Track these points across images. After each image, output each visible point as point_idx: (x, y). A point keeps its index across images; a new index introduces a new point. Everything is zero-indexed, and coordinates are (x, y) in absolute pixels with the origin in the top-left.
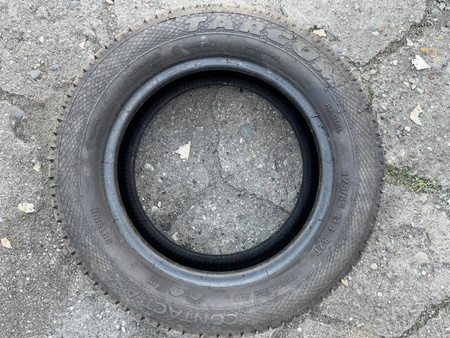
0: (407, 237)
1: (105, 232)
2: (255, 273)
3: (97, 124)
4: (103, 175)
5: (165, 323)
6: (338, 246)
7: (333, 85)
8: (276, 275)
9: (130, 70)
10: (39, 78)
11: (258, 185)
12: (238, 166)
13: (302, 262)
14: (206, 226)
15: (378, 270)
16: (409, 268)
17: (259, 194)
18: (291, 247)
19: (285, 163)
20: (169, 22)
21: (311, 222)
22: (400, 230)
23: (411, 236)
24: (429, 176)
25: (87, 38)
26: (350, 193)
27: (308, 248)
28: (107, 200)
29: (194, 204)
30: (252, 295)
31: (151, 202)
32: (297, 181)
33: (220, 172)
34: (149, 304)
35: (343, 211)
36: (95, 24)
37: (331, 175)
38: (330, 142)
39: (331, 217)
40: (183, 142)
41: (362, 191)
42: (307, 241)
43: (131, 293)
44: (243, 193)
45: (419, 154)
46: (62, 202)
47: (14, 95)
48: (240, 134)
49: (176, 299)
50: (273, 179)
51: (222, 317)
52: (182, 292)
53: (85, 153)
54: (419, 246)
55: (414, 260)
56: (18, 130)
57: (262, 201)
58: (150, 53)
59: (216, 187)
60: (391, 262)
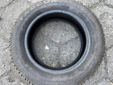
0: (104, 17)
1: (48, 77)
2: (87, 50)
3: (23, 57)
4: (35, 66)
5: (82, 82)
6: (95, 27)
7: (58, 2)
8: (91, 46)
9: (18, 40)
10: (5, 66)
11: (67, 38)
12: (59, 39)
13: (92, 38)
14: (67, 57)
15: (106, 28)
16: (111, 22)
17: (69, 40)
18: (87, 38)
19: (67, 29)
20: (17, 24)
21: (85, 29)
22: (101, 17)
23: (104, 16)
24: (93, 3)
25: (6, 48)
26: (84, 15)
27: (90, 34)
28: (41, 70)
29: (60, 55)
30: (92, 55)
31: (52, 64)
32: (73, 30)
33: (58, 44)
34: (74, 81)
35: (87, 20)
36: (5, 44)
37: (77, 17)
38: (70, 12)
39: (87, 24)
40: (45, 46)
41: (86, 13)
42: (88, 33)
43: (68, 83)
44: (66, 43)
45: (87, 2)
46: (33, 81)
47: (3, 75)
48: (53, 33)
49: (78, 73)
50: (69, 34)
51: (91, 66)
52: (78, 71)
53: (27, 65)
54: (108, 16)
55: (110, 19)
56: (11, 81)
57: (71, 40)
58: (19, 33)
59: (60, 48)
60: (107, 24)
